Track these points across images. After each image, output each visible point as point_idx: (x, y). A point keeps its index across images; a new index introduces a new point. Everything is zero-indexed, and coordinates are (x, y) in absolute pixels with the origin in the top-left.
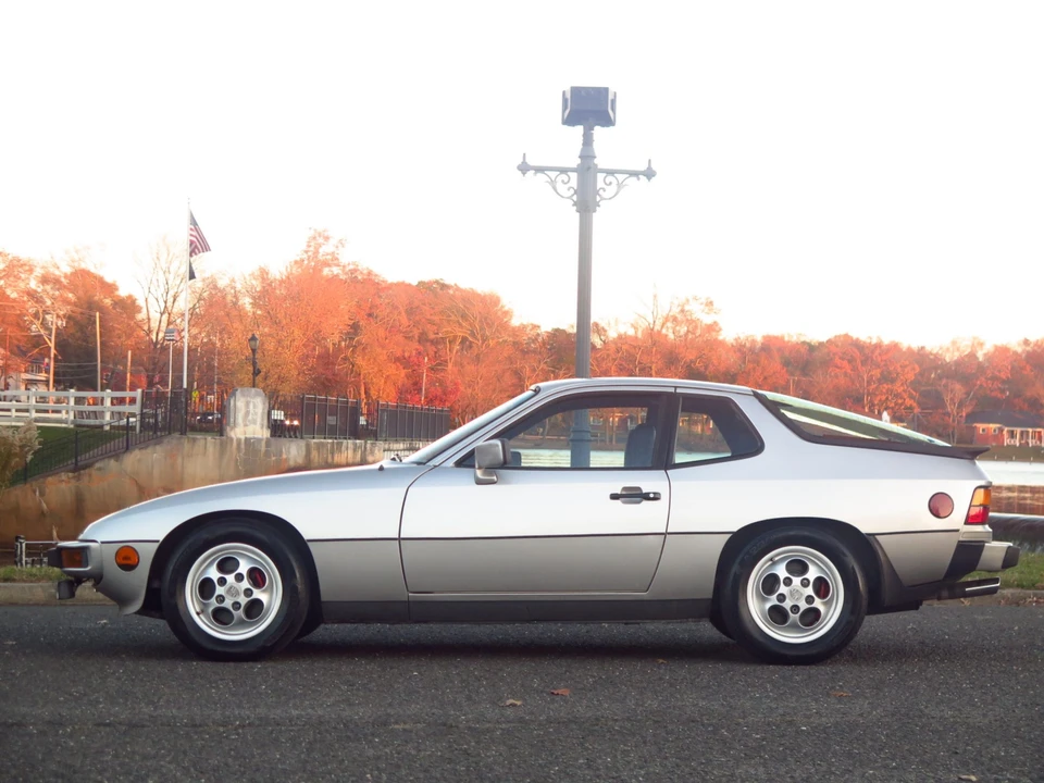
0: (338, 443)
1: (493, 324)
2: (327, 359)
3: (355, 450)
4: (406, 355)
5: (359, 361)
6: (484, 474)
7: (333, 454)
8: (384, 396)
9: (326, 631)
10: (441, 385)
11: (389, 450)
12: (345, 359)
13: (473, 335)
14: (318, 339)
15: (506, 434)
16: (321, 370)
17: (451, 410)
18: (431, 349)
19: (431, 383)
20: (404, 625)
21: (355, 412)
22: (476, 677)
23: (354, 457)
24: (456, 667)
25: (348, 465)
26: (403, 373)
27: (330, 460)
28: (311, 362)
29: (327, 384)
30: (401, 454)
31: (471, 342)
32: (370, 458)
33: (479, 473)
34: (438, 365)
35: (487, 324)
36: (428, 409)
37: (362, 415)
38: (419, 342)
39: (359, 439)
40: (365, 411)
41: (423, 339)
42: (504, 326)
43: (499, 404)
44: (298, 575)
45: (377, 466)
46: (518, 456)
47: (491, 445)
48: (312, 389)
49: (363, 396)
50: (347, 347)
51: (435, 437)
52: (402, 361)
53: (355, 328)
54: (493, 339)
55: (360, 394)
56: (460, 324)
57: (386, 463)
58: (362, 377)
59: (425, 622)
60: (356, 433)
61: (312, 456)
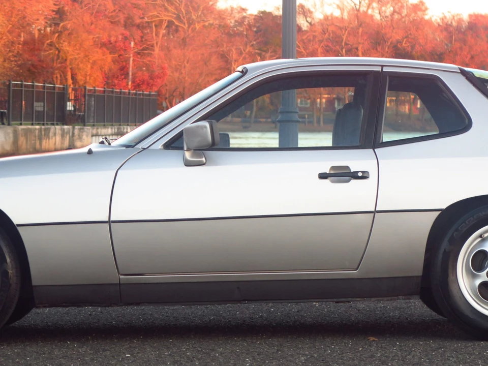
0: (45, 129)
1: (199, 7)
2: (33, 45)
3: (63, 136)
4: (113, 39)
5: (65, 47)
6: (192, 156)
7: (40, 139)
8: (91, 81)
9: (39, 315)
10: (148, 70)
11: (97, 135)
12: (51, 44)
13: (178, 18)
14: (23, 24)
15: (214, 116)
16: (26, 56)
17: (159, 93)
18: (137, 34)
19: (138, 67)
20: (116, 308)
21: (62, 97)
22: (188, 358)
23: (62, 143)
24: (168, 348)
25: (56, 150)
26: (109, 58)
27: (38, 146)
28: (18, 48)
29: (33, 71)
30: (109, 138)
31: (177, 26)
32: (78, 144)
33: (188, 155)
34: (145, 50)
35: (193, 8)
36: (136, 94)
37: (69, 100)
38: (125, 26)
39: (67, 125)
40: (72, 96)
41: (129, 23)
42: (210, 10)
43: (205, 87)
44: (8, 260)
45: (86, 150)
46: (226, 139)
47: (198, 127)
48: (18, 76)
49: (70, 81)
50: (53, 33)
51: (143, 121)
52: (108, 46)
53: (60, 14)
54: (199, 22)
55: (66, 80)
56: (166, 9)
57: (95, 146)
58: (68, 62)
59: (138, 304)
60: (63, 118)
61: (20, 143)
